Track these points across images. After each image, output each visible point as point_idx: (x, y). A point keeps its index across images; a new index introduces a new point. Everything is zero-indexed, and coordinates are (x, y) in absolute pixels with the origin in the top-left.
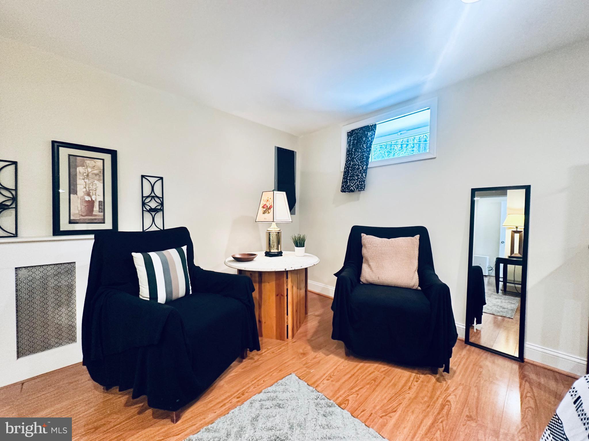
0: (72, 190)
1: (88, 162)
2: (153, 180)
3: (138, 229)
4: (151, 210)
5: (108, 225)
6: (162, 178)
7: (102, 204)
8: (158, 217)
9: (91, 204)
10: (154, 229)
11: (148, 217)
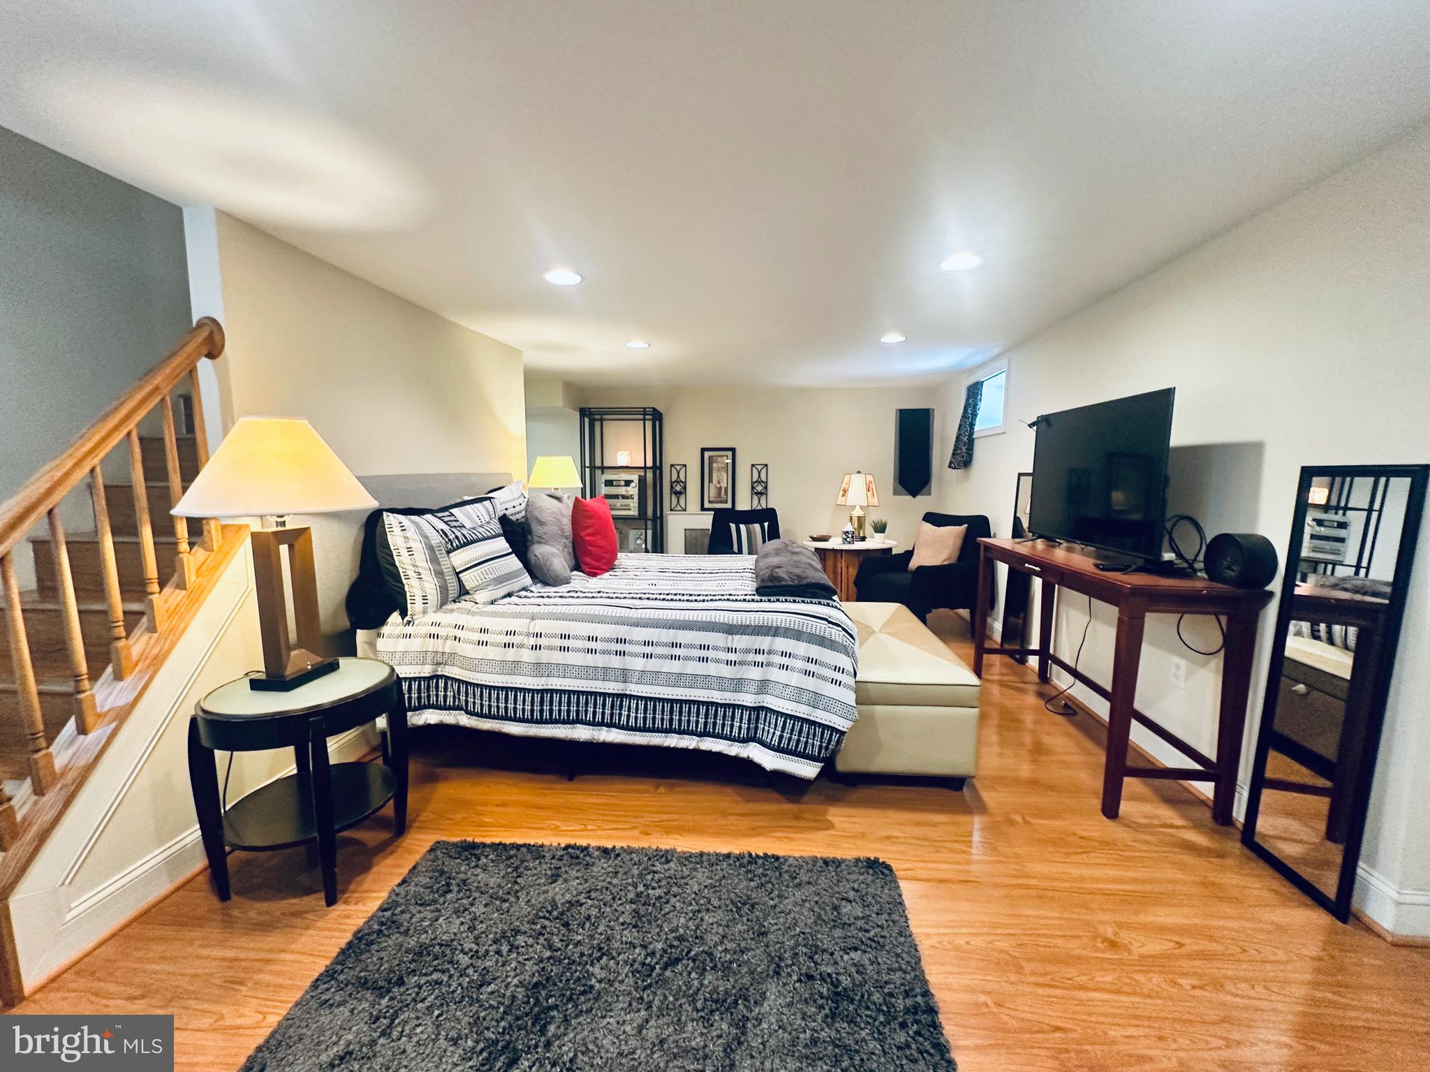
0: (710, 481)
1: (719, 459)
2: (759, 467)
3: (748, 508)
4: (757, 493)
5: (729, 505)
6: (766, 465)
7: (726, 489)
8: (763, 499)
9: (720, 489)
10: (759, 508)
11: (755, 498)
